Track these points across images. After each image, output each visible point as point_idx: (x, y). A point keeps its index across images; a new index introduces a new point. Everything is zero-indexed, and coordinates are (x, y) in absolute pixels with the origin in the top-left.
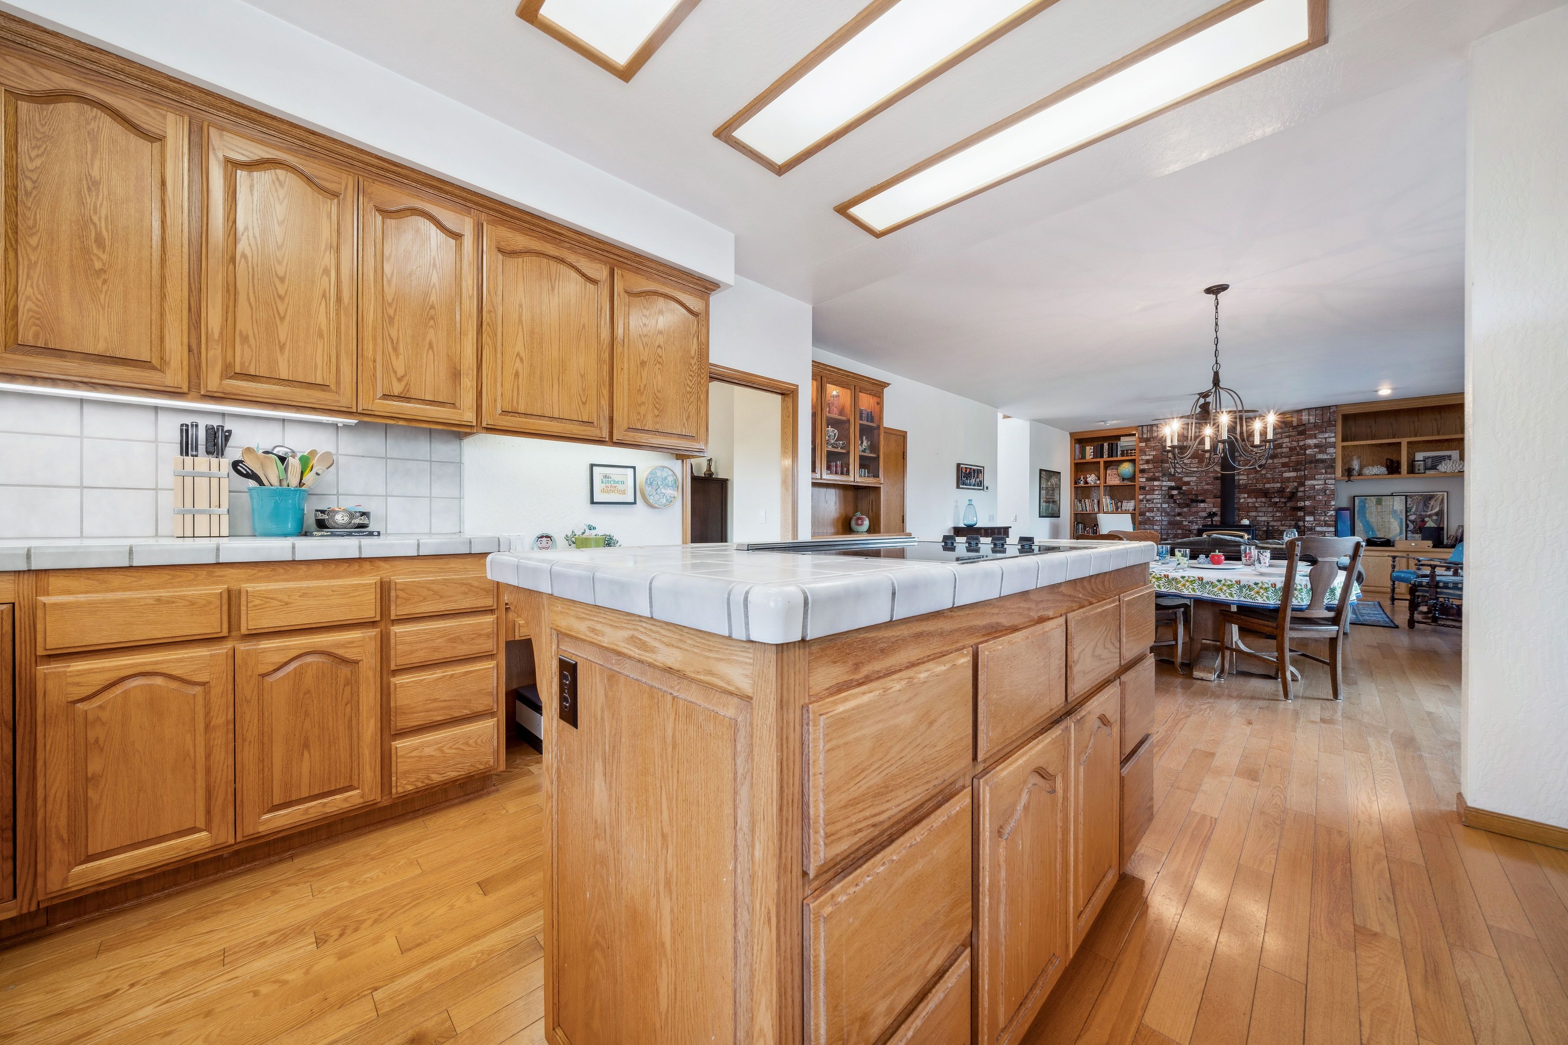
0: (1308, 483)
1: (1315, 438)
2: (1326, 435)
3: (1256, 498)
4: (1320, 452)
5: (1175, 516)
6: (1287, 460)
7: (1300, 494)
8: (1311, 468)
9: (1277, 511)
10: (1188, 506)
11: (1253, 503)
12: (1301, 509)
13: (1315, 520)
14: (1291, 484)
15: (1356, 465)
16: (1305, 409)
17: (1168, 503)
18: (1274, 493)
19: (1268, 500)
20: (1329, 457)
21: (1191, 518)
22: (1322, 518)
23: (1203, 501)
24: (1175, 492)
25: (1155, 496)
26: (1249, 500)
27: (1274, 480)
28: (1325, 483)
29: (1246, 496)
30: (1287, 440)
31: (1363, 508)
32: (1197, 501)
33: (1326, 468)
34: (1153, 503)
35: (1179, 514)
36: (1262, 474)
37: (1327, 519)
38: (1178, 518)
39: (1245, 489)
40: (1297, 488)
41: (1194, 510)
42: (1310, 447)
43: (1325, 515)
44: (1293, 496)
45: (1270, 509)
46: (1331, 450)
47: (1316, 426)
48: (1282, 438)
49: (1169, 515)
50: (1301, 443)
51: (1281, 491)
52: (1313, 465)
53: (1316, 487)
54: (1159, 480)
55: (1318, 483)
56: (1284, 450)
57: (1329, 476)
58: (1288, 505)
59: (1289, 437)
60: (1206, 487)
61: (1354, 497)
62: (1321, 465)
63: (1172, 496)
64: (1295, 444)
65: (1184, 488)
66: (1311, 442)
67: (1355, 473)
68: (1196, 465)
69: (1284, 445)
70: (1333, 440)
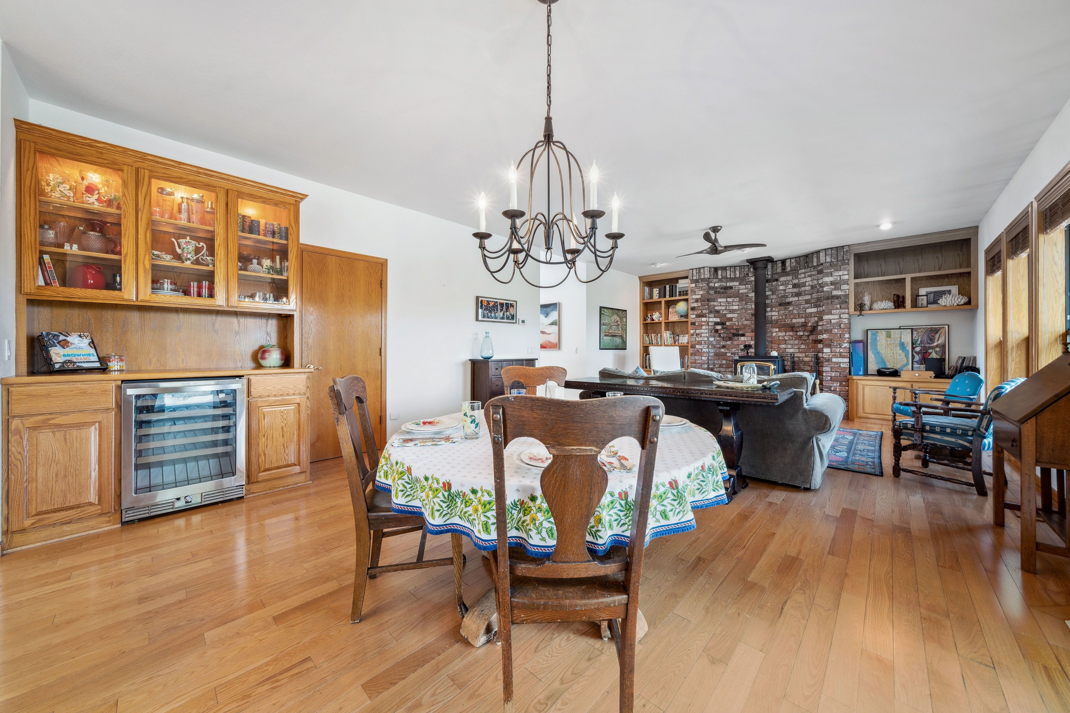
0: (826, 317)
1: (831, 276)
2: (841, 273)
3: (786, 332)
4: (835, 289)
5: (719, 348)
6: (809, 297)
7: (820, 328)
8: (828, 304)
9: (802, 344)
10: (730, 339)
11: (783, 336)
12: (820, 341)
13: (831, 352)
14: (813, 319)
15: (867, 300)
16: (822, 250)
17: (714, 337)
18: (799, 327)
19: (795, 333)
20: (843, 293)
21: (733, 350)
22: (838, 350)
23: (743, 335)
24: (719, 327)
25: (703, 331)
26: (780, 334)
27: (799, 316)
28: (840, 318)
29: (777, 330)
30: (809, 279)
31: (875, 341)
32: (738, 335)
33: (840, 303)
34: (701, 336)
35: (724, 347)
36: (790, 311)
37: (842, 350)
38: (723, 350)
39: (776, 324)
40: (817, 322)
41: (735, 343)
42: (827, 284)
43: (840, 347)
44: (814, 330)
45: (797, 342)
46: (845, 287)
47: (831, 264)
48: (805, 277)
49: (715, 347)
50: (820, 281)
51: (804, 325)
52: (829, 301)
53: (832, 321)
54: (706, 317)
55: (833, 318)
56: (807, 288)
57: (843, 311)
58: (811, 337)
59: (809, 276)
60: (745, 322)
61: (867, 330)
62: (836, 301)
63: (717, 331)
64: (815, 282)
65: (728, 323)
66: (828, 279)
67: (867, 307)
68: (737, 303)
69: (807, 284)
70: (846, 277)
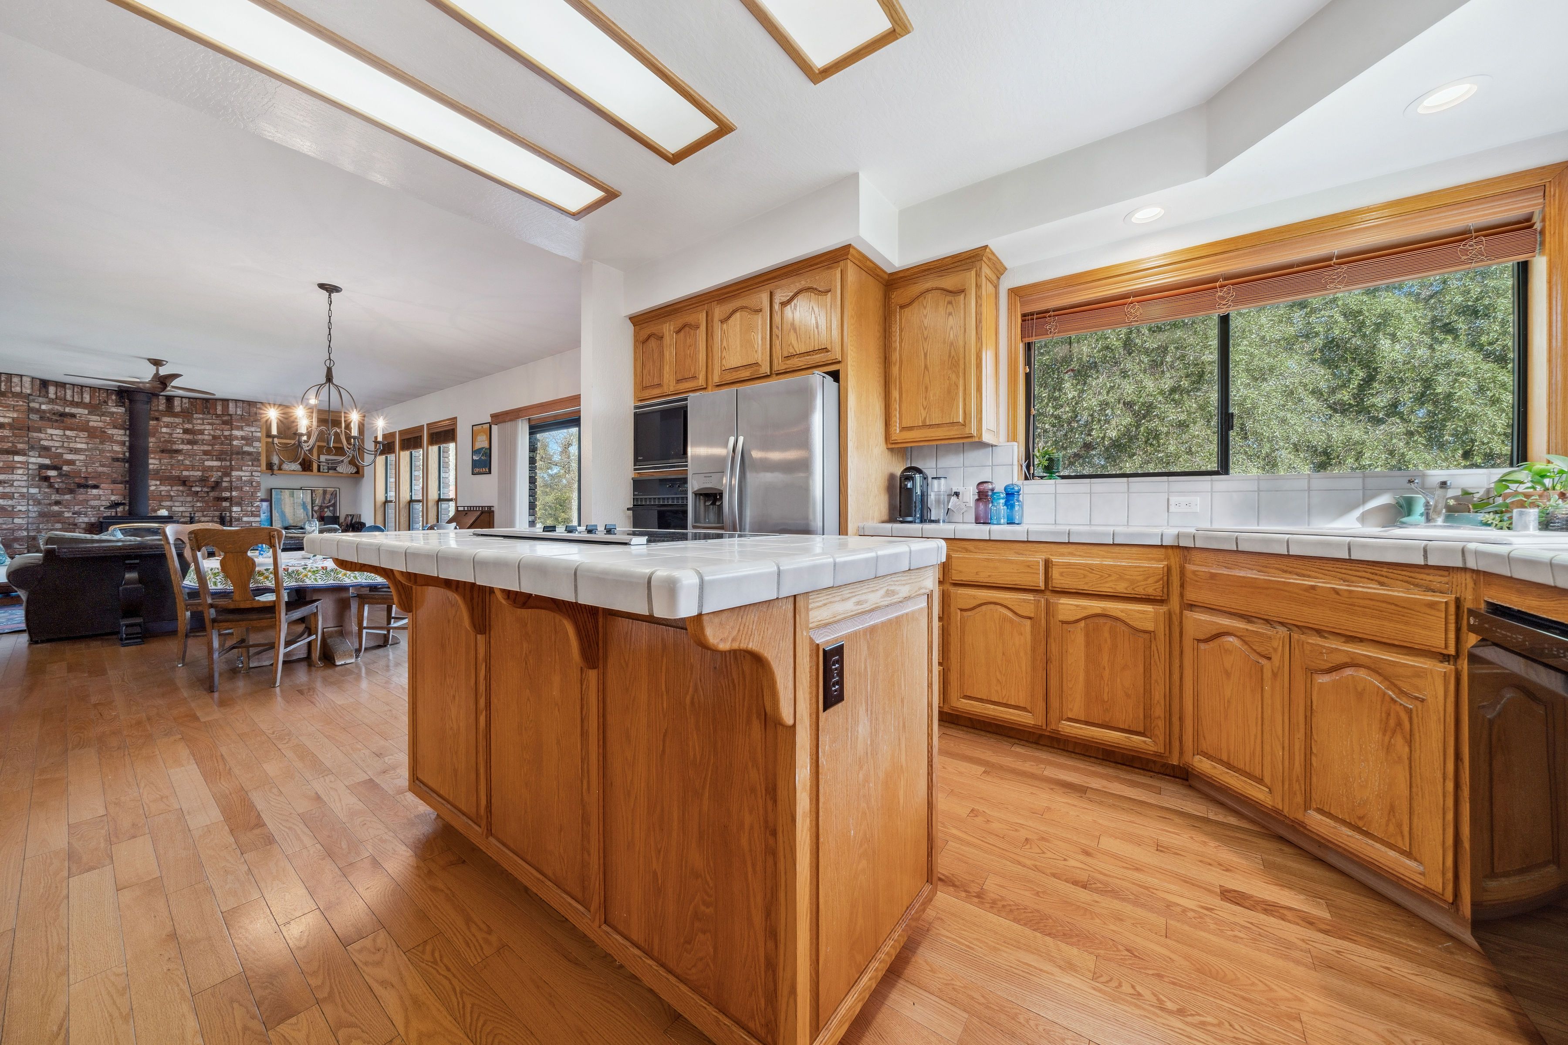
0: (234, 473)
1: (242, 430)
2: (253, 429)
3: (172, 486)
4: (247, 445)
5: (50, 504)
6: (210, 448)
7: (224, 484)
8: (238, 459)
9: (197, 501)
10: (71, 491)
11: (168, 491)
12: (229, 499)
13: (242, 511)
14: (215, 473)
15: (275, 460)
16: (232, 400)
17: (39, 487)
18: (196, 481)
19: (186, 488)
20: (255, 450)
21: (76, 508)
22: (249, 509)
23: (96, 487)
24: (52, 473)
25: (15, 477)
26: (162, 488)
27: (193, 468)
28: (252, 475)
29: (158, 483)
30: (208, 427)
31: (279, 500)
32: (86, 486)
33: (253, 460)
34: (12, 485)
35: (57, 503)
36: (179, 461)
37: (254, 509)
38: (56, 508)
39: (157, 474)
40: (221, 478)
41: (81, 497)
42: (237, 438)
43: (252, 506)
44: (217, 485)
45: (189, 499)
46: (256, 444)
47: (242, 417)
48: (203, 424)
49: (39, 503)
50: (227, 433)
51: (203, 480)
52: (240, 456)
53: (243, 478)
54: (25, 455)
55: (244, 475)
56: (206, 437)
57: (255, 468)
58: (211, 494)
59: (209, 424)
60: (100, 469)
61: (271, 489)
62: (248, 457)
63: (47, 479)
64: (218, 433)
65: (65, 468)
66: (236, 433)
67: (275, 467)
68: (84, 440)
69: (206, 432)
70: (259, 434)
